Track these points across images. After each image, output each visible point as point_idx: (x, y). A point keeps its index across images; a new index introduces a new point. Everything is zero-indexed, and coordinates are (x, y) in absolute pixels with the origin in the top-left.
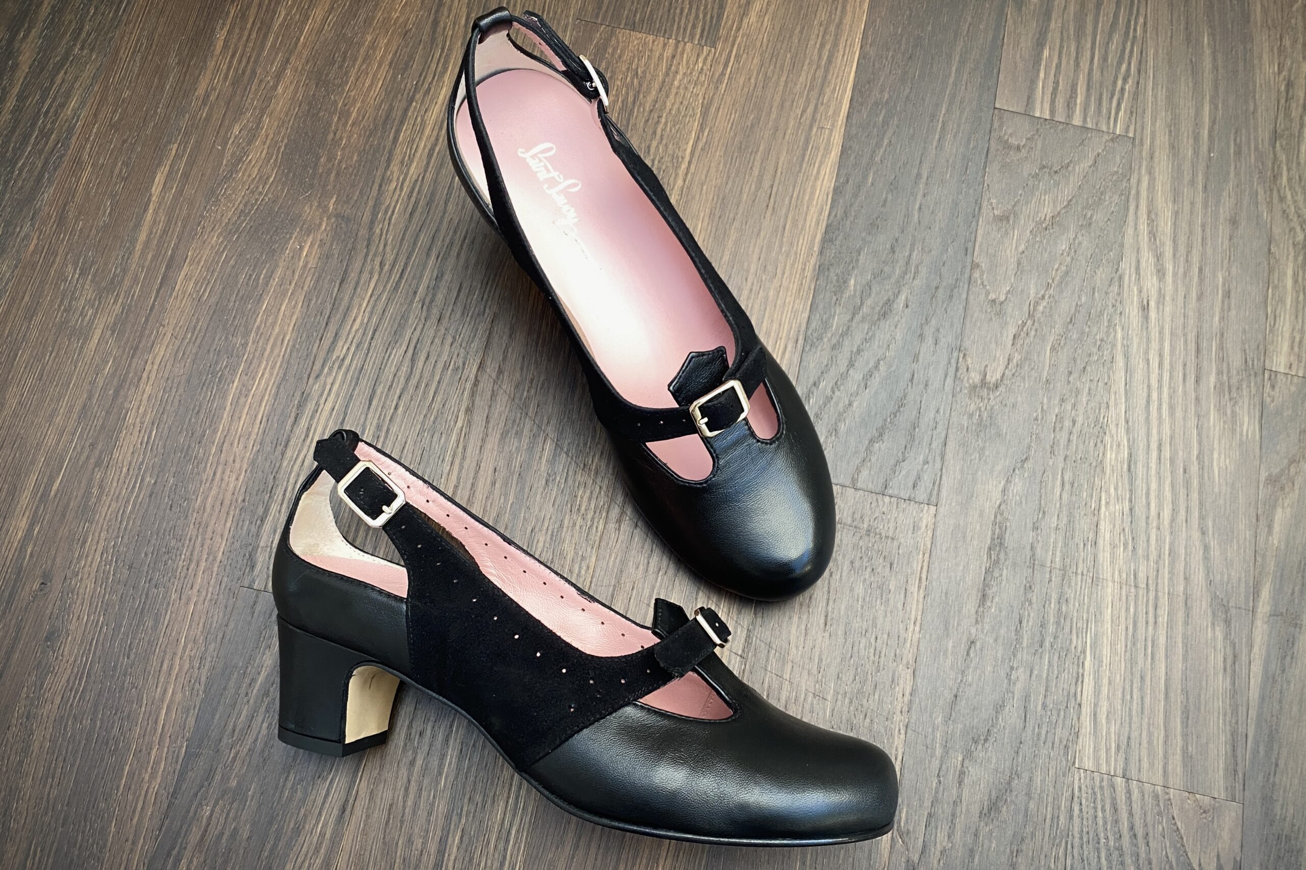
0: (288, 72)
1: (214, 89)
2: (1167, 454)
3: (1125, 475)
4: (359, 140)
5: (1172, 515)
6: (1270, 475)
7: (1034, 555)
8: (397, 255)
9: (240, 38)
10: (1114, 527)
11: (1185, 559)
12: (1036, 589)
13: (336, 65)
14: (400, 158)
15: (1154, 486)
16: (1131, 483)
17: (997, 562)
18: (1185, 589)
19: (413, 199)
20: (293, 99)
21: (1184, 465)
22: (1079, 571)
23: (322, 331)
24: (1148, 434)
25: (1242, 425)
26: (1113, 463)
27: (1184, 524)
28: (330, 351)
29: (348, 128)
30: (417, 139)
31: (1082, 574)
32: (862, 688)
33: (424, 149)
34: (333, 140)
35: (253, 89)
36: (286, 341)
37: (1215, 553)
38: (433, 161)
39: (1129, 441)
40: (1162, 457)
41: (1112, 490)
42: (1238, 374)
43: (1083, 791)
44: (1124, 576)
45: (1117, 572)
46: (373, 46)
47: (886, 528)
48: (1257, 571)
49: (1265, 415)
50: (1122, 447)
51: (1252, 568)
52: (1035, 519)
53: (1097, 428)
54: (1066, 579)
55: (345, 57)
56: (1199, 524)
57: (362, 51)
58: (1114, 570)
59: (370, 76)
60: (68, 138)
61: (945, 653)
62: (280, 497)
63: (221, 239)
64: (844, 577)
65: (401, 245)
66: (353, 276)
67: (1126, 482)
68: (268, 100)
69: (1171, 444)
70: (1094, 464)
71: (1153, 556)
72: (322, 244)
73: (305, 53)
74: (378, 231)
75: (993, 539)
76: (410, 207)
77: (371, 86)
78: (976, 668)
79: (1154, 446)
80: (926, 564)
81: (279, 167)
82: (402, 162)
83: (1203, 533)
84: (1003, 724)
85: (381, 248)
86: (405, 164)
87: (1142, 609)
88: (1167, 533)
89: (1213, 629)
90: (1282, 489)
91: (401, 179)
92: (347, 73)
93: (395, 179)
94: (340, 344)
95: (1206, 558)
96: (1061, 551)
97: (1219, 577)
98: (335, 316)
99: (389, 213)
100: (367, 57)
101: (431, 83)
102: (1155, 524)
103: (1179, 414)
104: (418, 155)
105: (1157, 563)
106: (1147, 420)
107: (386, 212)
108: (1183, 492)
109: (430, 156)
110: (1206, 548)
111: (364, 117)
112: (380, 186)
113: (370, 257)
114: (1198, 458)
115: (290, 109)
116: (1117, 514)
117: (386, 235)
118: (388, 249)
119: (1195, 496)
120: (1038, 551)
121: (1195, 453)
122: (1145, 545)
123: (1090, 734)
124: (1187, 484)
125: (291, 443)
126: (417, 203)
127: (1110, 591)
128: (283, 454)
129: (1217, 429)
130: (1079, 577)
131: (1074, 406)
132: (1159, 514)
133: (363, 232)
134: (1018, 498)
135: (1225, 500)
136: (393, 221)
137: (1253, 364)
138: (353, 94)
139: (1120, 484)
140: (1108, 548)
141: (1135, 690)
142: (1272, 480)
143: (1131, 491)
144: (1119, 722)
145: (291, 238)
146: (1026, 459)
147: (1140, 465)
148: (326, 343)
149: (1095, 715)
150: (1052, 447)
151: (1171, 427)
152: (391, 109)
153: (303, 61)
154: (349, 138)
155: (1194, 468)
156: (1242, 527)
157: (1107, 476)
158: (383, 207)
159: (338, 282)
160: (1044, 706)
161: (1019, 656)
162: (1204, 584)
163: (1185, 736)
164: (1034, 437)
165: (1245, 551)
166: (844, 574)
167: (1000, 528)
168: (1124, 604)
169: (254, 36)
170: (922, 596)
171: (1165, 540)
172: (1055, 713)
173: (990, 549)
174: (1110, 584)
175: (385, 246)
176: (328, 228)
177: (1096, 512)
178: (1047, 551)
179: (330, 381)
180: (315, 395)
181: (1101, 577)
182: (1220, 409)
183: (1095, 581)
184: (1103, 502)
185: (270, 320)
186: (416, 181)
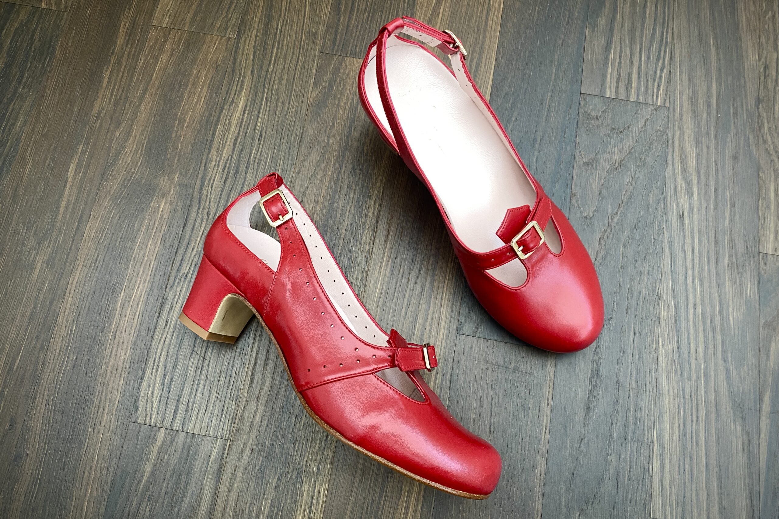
0: (147, 96)
1: (103, 109)
2: (699, 310)
3: (674, 326)
4: (191, 136)
5: (705, 351)
6: (766, 321)
7: (618, 380)
8: (218, 207)
9: (118, 76)
10: (668, 360)
11: (714, 379)
12: (621, 402)
13: (176, 90)
14: (217, 146)
15: (692, 332)
16: (678, 331)
17: (596, 386)
18: (716, 397)
19: (226, 172)
20: (150, 113)
21: (711, 317)
22: (647, 390)
23: (173, 258)
24: (687, 299)
25: (746, 290)
26: (665, 317)
27: (713, 356)
28: (178, 270)
29: (184, 129)
30: (227, 134)
31: (650, 392)
32: (515, 472)
33: (231, 140)
34: (175, 137)
35: (126, 108)
36: (152, 266)
37: (734, 373)
38: (236, 148)
39: (675, 303)
40: (697, 313)
41: (666, 336)
42: (742, 256)
44: (676, 391)
45: (671, 388)
46: (198, 77)
47: (525, 367)
48: (761, 384)
49: (761, 282)
50: (671, 308)
51: (757, 383)
52: (618, 357)
53: (655, 296)
54: (640, 394)
55: (181, 84)
56: (722, 355)
57: (191, 80)
58: (669, 388)
59: (196, 96)
61: (566, 447)
62: (152, 364)
63: (110, 203)
64: (500, 400)
65: (219, 202)
66: (191, 222)
67: (675, 330)
68: (135, 115)
69: (701, 304)
70: (654, 319)
71: (694, 378)
72: (171, 203)
73: (157, 83)
74: (205, 193)
75: (592, 371)
76: (225, 176)
77: (197, 102)
78: (585, 456)
79: (691, 306)
80: (551, 389)
81: (144, 156)
82: (218, 149)
83: (725, 361)
84: (603, 491)
85: (208, 203)
86: (220, 151)
87: (688, 411)
88: (702, 362)
89: (735, 424)
90: (774, 330)
91: (218, 159)
92: (182, 94)
93: (214, 160)
94: (184, 265)
95: (728, 377)
96: (635, 377)
97: (736, 390)
98: (181, 248)
99: (212, 181)
100: (194, 84)
101: (233, 98)
102: (694, 357)
103: (706, 284)
104: (228, 143)
105: (697, 382)
106: (686, 290)
107: (210, 180)
108: (710, 335)
109: (235, 144)
110: (728, 371)
111: (194, 122)
112: (205, 165)
113: (201, 210)
114: (719, 312)
115: (148, 119)
116: (669, 351)
117: (210, 195)
118: (212, 204)
119: (719, 337)
120: (621, 378)
121: (717, 309)
122: (689, 370)
124: (714, 330)
125: (157, 330)
126: (228, 174)
127: (667, 402)
128: (152, 337)
129: (731, 292)
130: (648, 393)
131: (639, 282)
132: (696, 350)
133: (196, 194)
134: (607, 344)
135: (738, 338)
136: (214, 186)
137: (752, 250)
138: (186, 107)
139: (671, 332)
140: (665, 374)
142: (767, 325)
143: (678, 336)
145: (152, 200)
146: (611, 318)
147: (683, 319)
148: (176, 266)
150: (627, 310)
151: (701, 293)
152: (210, 114)
153: (156, 88)
154: (185, 135)
155: (717, 319)
156: (749, 356)
157: (662, 327)
158: (208, 178)
159: (182, 226)
160: (629, 478)
161: (612, 447)
162: (727, 394)
164: (615, 303)
165: (752, 372)
166: (501, 398)
167: (597, 364)
168: (677, 410)
169: (126, 75)
170: (549, 410)
171: (701, 366)
172: (636, 481)
173: (591, 377)
174: (667, 397)
175: (210, 202)
176: (175, 193)
177: (656, 351)
178: (626, 377)
179: (179, 288)
180: (170, 298)
181: (661, 392)
182: (733, 280)
183: (658, 395)
184: (660, 344)
185: (142, 253)
186: (227, 160)
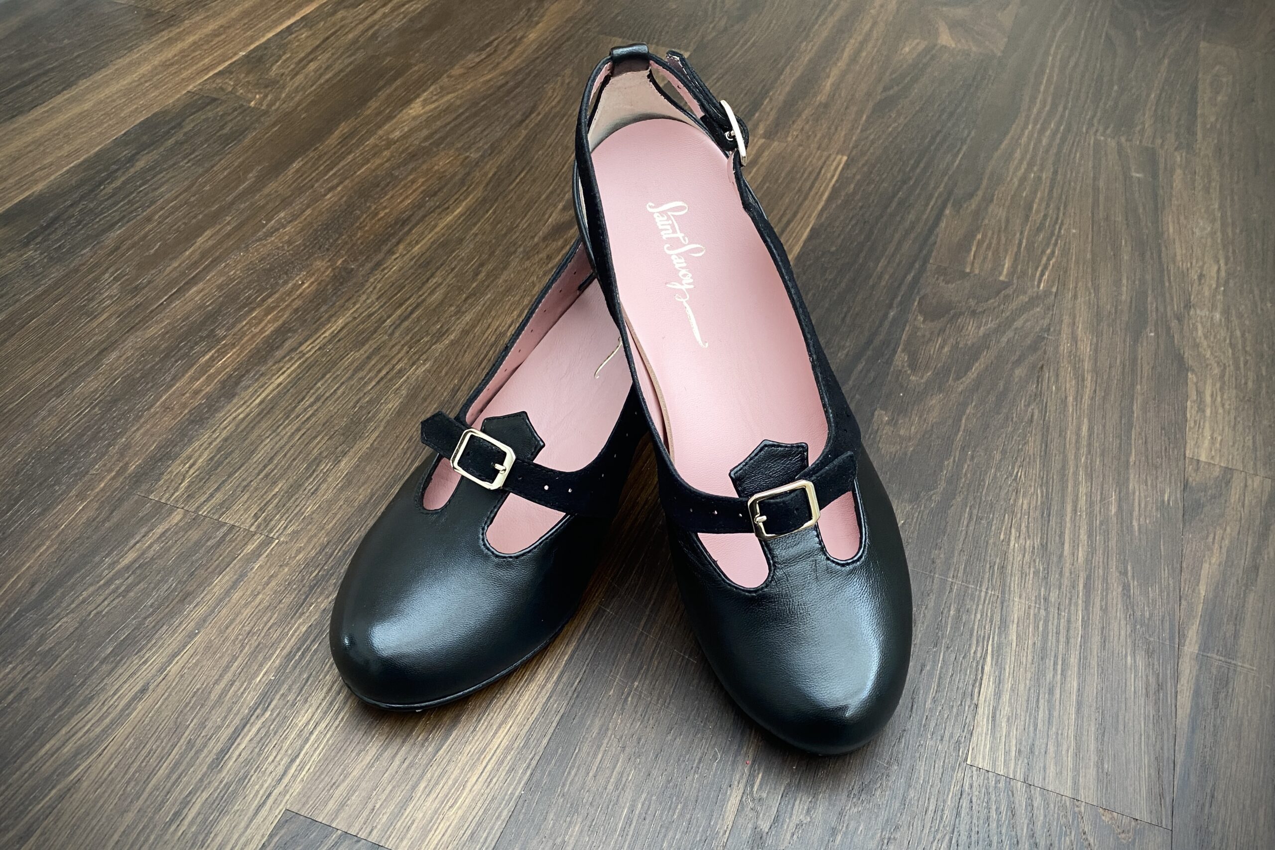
43: (974, 789)
60: (149, 207)
123: (986, 734)
141: (1041, 701)
144: (1021, 728)
149: (994, 717)
163: (1100, 752)
